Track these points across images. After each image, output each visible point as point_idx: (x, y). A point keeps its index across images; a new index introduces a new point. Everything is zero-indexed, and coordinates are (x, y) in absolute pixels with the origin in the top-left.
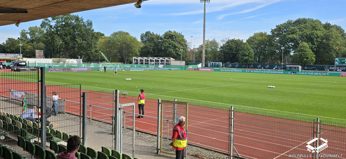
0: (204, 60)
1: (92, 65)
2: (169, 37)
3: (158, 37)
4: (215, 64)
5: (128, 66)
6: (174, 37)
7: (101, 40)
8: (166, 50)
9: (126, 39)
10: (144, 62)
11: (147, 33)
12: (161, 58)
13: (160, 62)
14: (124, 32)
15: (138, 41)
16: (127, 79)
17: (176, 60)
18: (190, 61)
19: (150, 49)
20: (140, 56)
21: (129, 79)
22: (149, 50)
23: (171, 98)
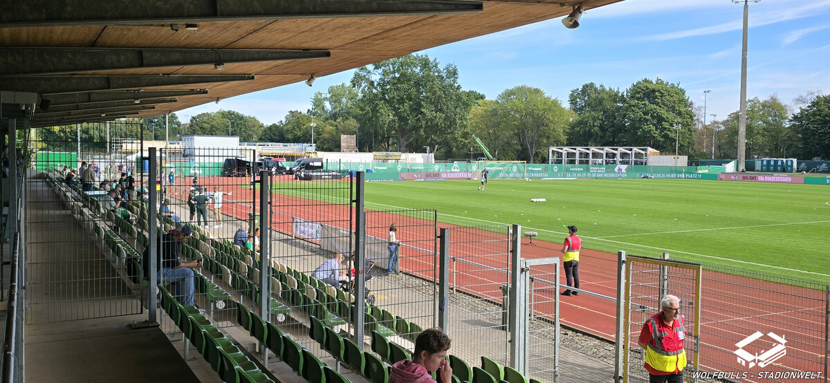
0: (743, 153)
1: (456, 167)
2: (644, 94)
3: (615, 97)
4: (776, 162)
5: (538, 168)
6: (657, 93)
7: (476, 110)
8: (634, 127)
9: (534, 105)
10: (577, 158)
11: (586, 87)
12: (622, 149)
13: (618, 159)
14: (529, 89)
15: (562, 110)
16: (535, 200)
17: (661, 154)
18: (703, 155)
19: (594, 126)
20: (567, 145)
21: (541, 200)
22: (590, 130)
23: (650, 249)
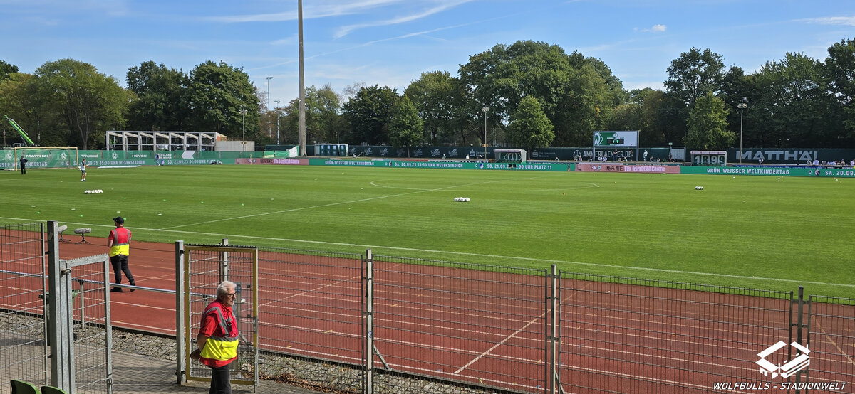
0: (304, 138)
2: (208, 77)
3: (177, 78)
4: (332, 147)
5: (94, 155)
6: (221, 77)
7: (7, 85)
8: (200, 110)
9: (85, 83)
10: (140, 143)
11: (145, 65)
12: (188, 134)
13: (185, 144)
14: (77, 64)
15: (120, 89)
16: (89, 192)
17: (229, 138)
18: (267, 140)
19: (157, 109)
20: (127, 129)
21: (96, 191)
22: (152, 113)
